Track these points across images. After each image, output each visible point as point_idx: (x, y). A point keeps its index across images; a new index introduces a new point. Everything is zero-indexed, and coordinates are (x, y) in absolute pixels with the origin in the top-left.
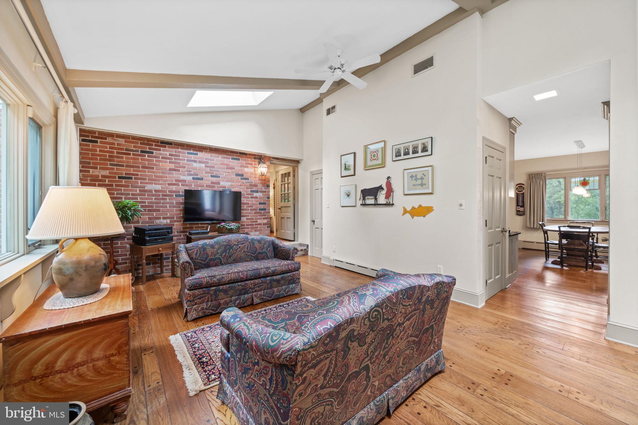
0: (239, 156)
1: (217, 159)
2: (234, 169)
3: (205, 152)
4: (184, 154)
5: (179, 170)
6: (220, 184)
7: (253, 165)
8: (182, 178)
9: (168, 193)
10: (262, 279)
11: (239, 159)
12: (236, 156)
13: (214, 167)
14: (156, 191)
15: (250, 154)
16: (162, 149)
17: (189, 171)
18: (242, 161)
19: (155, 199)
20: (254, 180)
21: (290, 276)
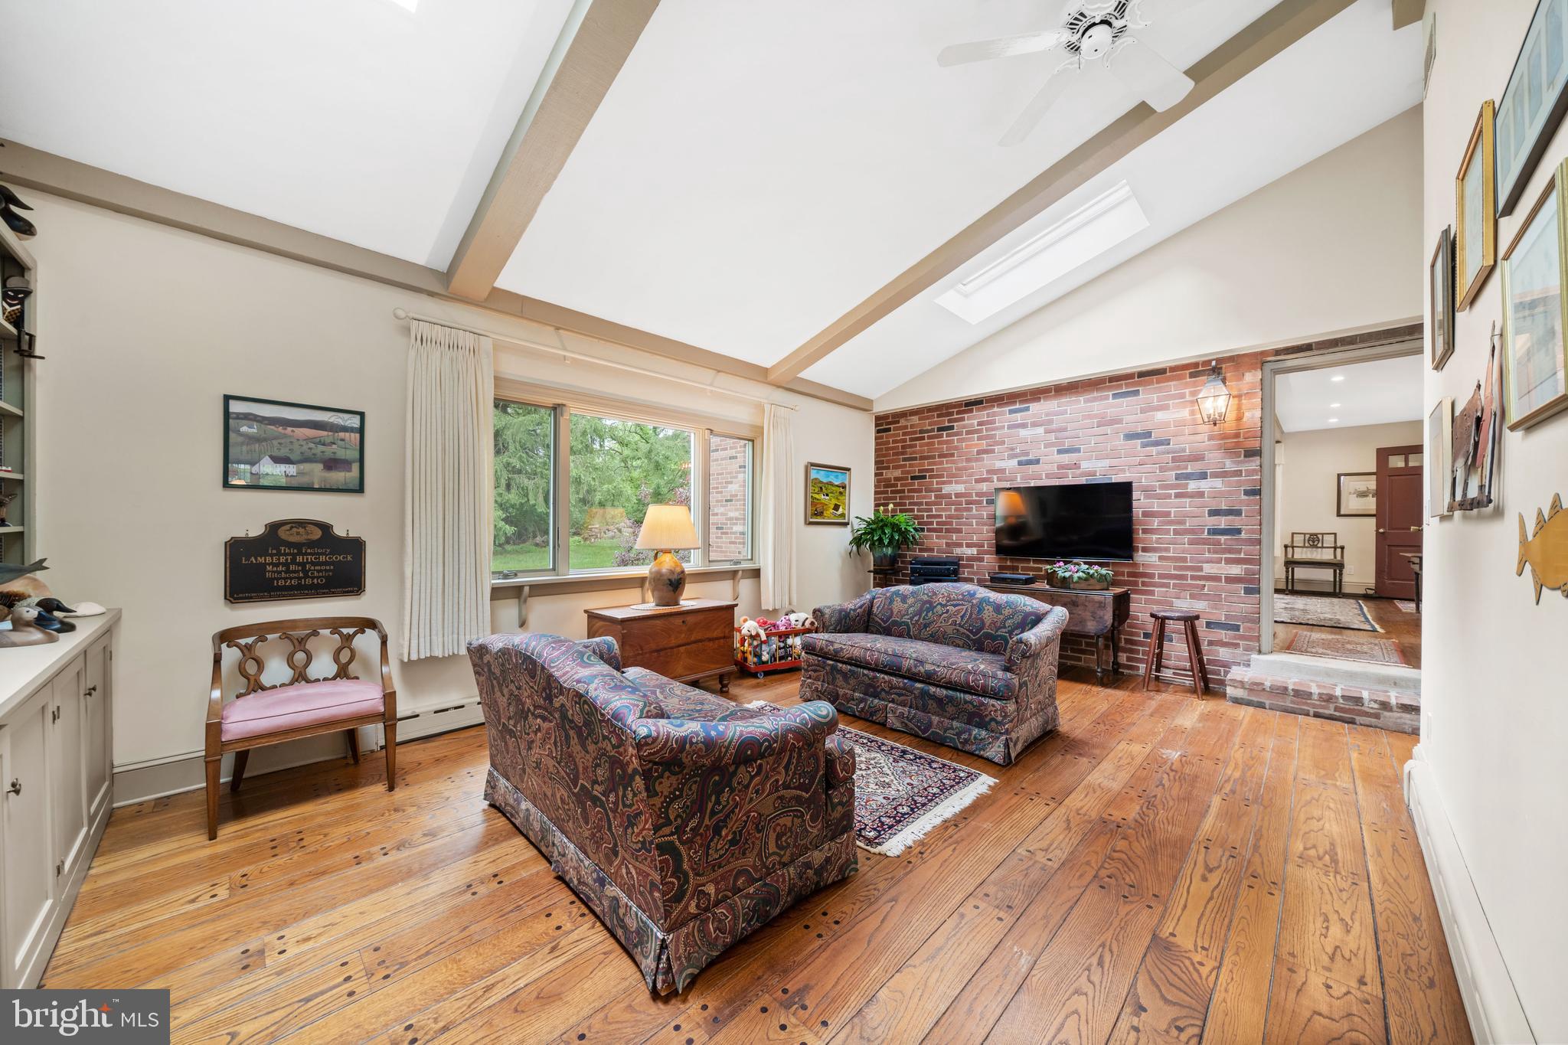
0: (1139, 384)
1: (1075, 407)
2: (1120, 421)
3: (1046, 398)
4: (1003, 416)
5: (993, 451)
6: (1079, 468)
7: (1188, 398)
8: (999, 465)
9: (975, 498)
10: (906, 681)
11: (1136, 393)
12: (1127, 385)
13: (1065, 430)
14: (957, 495)
15: (1173, 369)
16: (966, 416)
17: (1012, 449)
18: (1149, 394)
19: (956, 510)
20: (1185, 443)
21: (970, 702)
